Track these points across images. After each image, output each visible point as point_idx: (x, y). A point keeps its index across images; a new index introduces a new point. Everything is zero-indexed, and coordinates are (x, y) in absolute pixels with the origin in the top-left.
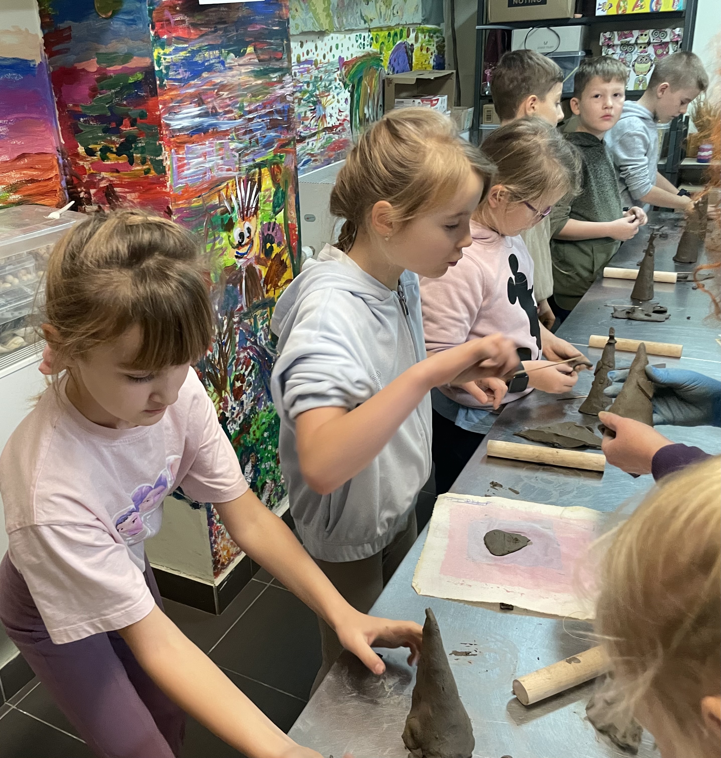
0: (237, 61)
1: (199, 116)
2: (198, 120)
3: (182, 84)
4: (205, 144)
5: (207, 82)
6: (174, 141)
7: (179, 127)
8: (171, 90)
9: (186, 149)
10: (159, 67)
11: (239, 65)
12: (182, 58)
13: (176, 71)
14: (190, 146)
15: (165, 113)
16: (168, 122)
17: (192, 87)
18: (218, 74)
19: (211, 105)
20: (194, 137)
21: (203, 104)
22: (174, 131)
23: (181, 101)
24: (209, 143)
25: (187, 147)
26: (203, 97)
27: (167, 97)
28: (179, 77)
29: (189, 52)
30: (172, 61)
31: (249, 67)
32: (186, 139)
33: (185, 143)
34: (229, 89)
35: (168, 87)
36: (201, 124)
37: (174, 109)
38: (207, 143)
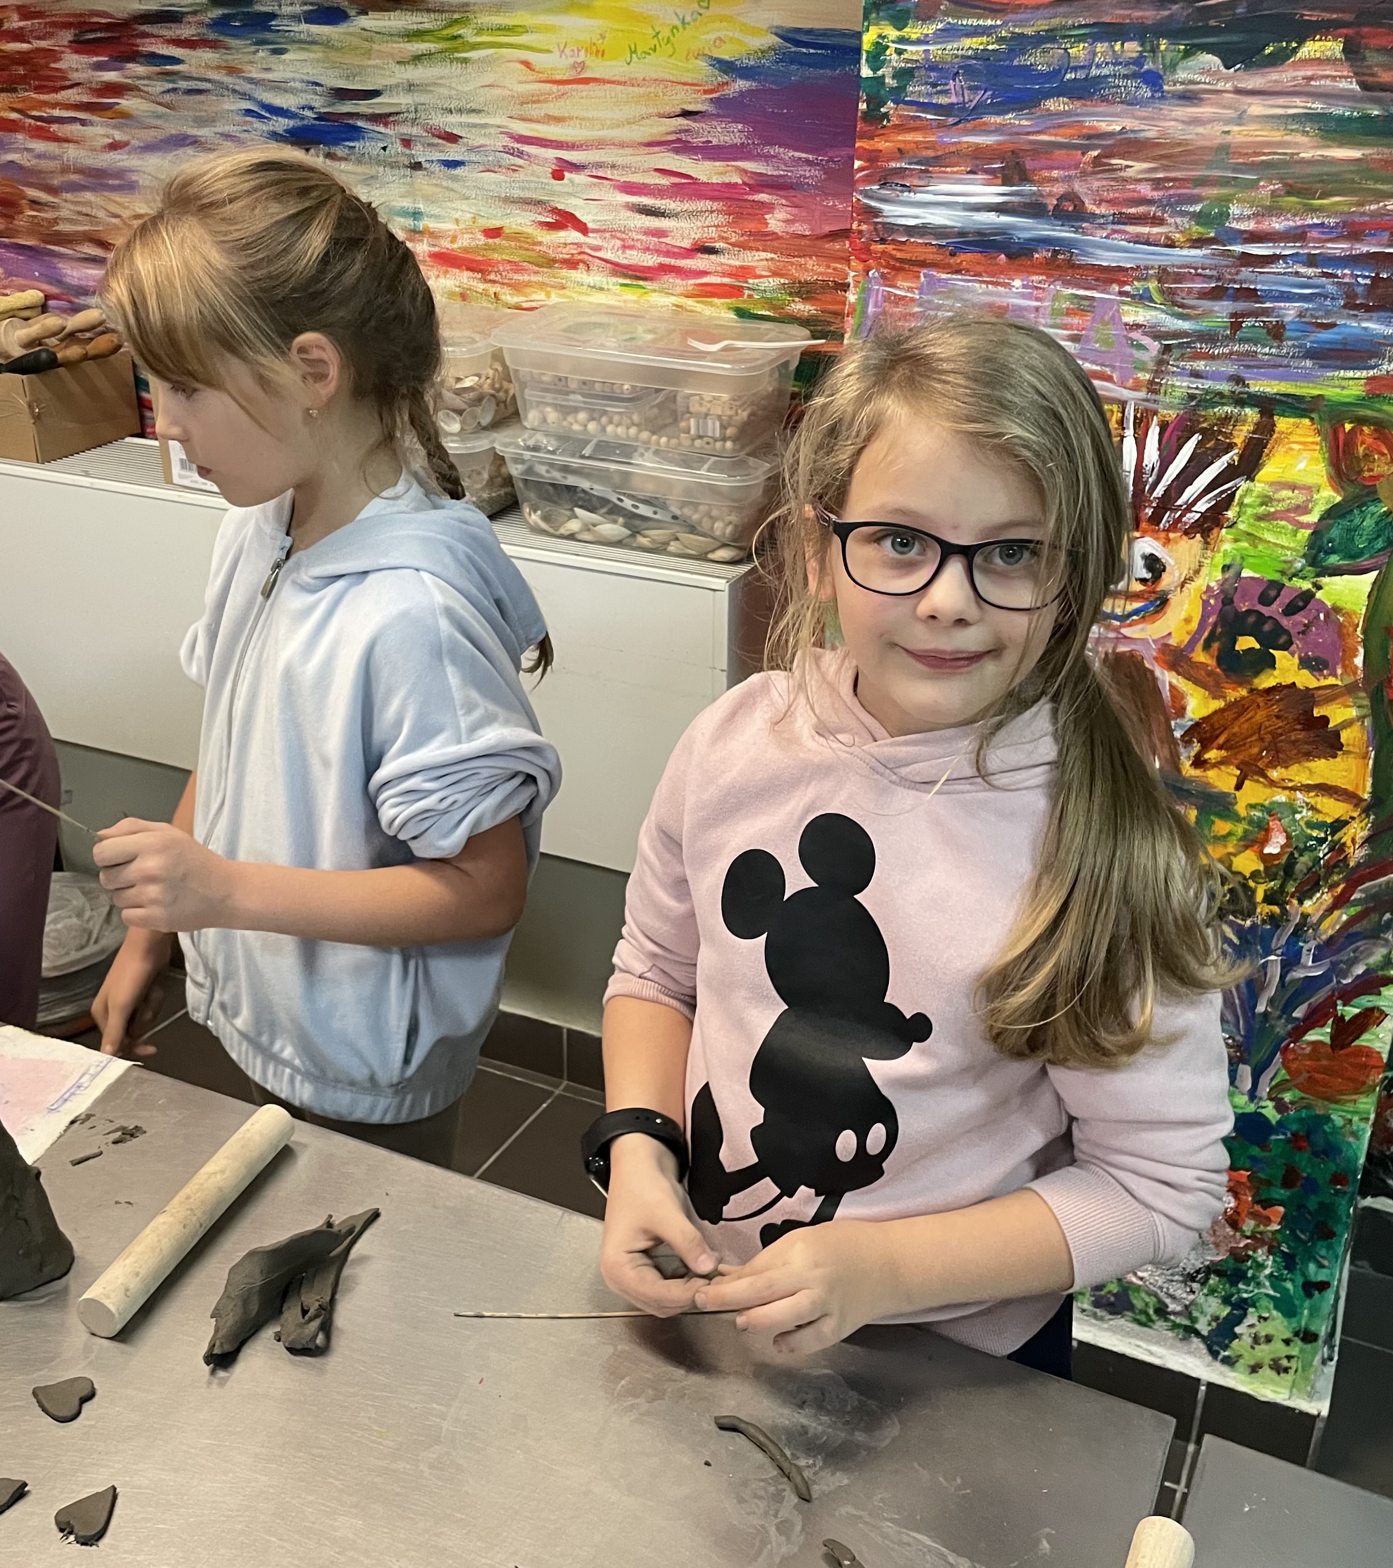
0: (1227, 79)
1: (999, 209)
2: (991, 218)
3: (951, 120)
4: (1007, 285)
5: (1060, 126)
6: (883, 252)
7: (912, 222)
8: (901, 128)
9: (922, 279)
10: (875, 70)
11: (1238, 91)
12: (970, 52)
13: (934, 85)
14: (944, 276)
15: (867, 180)
16: (873, 204)
17: (988, 132)
18: (1119, 108)
19: (1059, 189)
20: (963, 258)
21: (1025, 178)
22: (892, 228)
23: (937, 161)
24: (1024, 287)
25: (925, 276)
26: (1029, 164)
27: (882, 145)
28: (943, 100)
29: (1000, 40)
30: (928, 60)
31: (1298, 101)
32: (930, 255)
33: (923, 264)
34: (1162, 157)
35: (895, 120)
36: (1003, 230)
37: (903, 178)
38: (1017, 283)
